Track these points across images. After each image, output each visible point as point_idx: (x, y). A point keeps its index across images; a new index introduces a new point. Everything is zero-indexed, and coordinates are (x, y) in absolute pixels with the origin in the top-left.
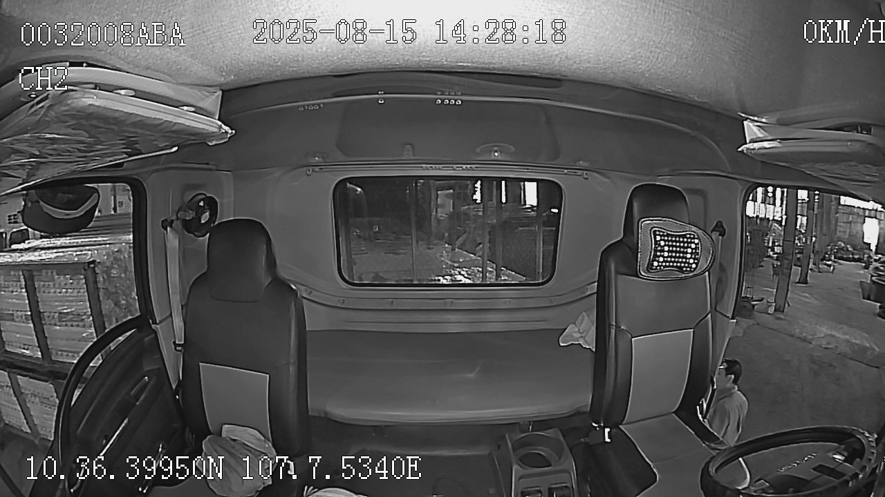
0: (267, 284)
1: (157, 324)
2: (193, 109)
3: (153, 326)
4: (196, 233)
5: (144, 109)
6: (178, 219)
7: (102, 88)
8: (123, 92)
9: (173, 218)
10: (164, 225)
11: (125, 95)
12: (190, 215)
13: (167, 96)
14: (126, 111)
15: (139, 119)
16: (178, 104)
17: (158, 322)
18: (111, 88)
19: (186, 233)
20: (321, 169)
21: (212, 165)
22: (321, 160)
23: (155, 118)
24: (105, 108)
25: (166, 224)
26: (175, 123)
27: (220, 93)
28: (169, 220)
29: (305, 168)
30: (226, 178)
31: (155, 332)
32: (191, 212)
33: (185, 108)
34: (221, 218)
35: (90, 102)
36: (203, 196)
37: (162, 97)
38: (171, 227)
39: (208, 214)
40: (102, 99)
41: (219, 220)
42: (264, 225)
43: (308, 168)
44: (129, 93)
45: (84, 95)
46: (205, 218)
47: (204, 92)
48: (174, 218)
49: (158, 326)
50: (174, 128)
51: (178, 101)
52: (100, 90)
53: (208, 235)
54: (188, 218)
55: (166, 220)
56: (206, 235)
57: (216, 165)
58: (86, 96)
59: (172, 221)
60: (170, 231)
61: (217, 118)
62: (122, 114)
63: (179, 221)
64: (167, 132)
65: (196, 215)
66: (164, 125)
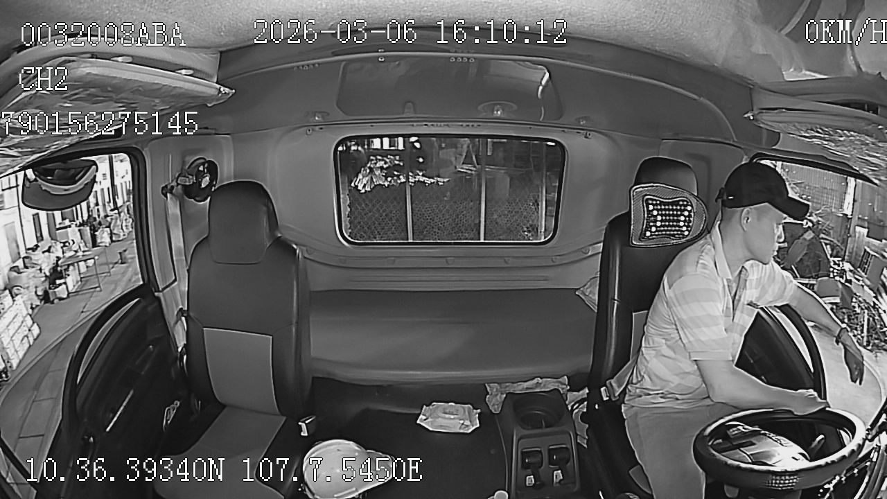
0: (268, 246)
1: (159, 291)
2: (191, 72)
3: (156, 294)
4: (197, 199)
5: (142, 74)
6: (178, 184)
7: (98, 57)
8: (120, 59)
9: (172, 184)
10: (164, 192)
11: (122, 62)
12: (189, 181)
13: (165, 60)
14: (124, 77)
15: (137, 84)
16: (174, 68)
17: (160, 289)
18: (108, 57)
19: (187, 199)
20: (321, 129)
21: (211, 129)
22: (320, 119)
23: (154, 83)
24: (103, 76)
25: (166, 190)
26: (175, 87)
27: (219, 54)
28: (169, 187)
29: (306, 128)
30: (226, 141)
31: (158, 299)
32: (191, 177)
33: (183, 72)
34: (221, 181)
35: (88, 70)
36: (203, 161)
37: (161, 61)
38: (171, 193)
39: (208, 178)
40: (100, 67)
41: (220, 183)
42: (265, 187)
43: (309, 128)
44: (127, 59)
45: (81, 64)
46: (205, 181)
47: (201, 54)
48: (174, 184)
49: (161, 294)
50: (173, 93)
51: (176, 64)
52: (97, 58)
53: (209, 198)
54: (188, 184)
55: (166, 186)
56: (207, 199)
57: (215, 129)
58: (82, 66)
59: (173, 187)
60: (171, 198)
61: (215, 81)
62: (119, 81)
63: (179, 187)
64: (165, 97)
65: (196, 179)
66: (163, 90)
